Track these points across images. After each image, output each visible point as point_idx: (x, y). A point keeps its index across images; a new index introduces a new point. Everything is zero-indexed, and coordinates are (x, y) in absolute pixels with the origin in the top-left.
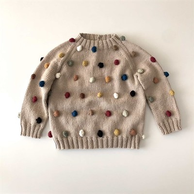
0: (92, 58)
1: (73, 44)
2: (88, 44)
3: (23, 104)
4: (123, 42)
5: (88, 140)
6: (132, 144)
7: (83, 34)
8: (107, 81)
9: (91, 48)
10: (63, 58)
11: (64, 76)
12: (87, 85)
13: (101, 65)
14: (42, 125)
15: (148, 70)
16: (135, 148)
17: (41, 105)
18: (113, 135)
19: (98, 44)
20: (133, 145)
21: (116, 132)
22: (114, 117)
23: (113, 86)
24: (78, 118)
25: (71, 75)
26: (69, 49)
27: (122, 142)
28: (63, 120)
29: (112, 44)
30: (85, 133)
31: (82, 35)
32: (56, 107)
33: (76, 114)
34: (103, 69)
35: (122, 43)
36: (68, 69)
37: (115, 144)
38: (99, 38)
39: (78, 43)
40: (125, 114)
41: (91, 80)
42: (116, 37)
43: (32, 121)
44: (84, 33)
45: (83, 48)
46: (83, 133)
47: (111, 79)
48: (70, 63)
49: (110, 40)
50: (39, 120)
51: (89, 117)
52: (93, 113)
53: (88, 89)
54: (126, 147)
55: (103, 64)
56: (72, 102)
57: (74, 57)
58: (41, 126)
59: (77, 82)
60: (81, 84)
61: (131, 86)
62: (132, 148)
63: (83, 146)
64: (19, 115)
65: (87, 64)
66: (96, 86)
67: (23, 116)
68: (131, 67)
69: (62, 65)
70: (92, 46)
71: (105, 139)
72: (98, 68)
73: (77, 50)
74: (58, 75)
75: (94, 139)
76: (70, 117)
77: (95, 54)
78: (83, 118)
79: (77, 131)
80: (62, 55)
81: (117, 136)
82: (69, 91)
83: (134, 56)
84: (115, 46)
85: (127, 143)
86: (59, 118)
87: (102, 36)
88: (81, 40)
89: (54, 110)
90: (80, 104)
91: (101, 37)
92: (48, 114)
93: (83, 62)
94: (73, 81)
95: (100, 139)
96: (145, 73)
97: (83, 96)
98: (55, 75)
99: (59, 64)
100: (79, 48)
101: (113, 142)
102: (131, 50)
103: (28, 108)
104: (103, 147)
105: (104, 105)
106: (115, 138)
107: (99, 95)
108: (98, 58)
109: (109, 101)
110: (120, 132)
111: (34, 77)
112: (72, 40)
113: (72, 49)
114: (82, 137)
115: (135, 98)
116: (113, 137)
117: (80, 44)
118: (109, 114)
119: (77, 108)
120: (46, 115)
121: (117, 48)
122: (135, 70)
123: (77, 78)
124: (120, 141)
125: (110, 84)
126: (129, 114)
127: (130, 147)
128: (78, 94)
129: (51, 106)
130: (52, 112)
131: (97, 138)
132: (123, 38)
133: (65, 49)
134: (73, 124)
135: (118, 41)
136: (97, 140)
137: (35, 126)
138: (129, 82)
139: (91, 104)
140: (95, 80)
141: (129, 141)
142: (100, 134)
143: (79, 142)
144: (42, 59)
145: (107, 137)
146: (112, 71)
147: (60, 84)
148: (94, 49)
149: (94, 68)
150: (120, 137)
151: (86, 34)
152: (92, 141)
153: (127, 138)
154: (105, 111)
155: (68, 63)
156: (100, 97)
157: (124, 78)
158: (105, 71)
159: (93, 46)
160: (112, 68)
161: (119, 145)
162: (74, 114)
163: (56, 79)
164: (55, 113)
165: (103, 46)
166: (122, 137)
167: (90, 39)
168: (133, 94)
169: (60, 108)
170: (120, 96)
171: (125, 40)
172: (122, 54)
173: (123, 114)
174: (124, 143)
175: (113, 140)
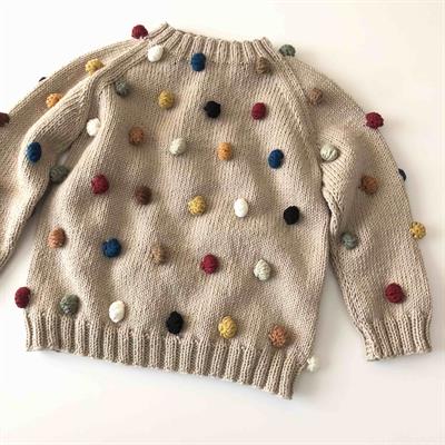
0: (193, 89)
5: (135, 336)
6: (270, 376)
16: (276, 391)
18: (215, 336)
19: (214, 47)
20: (271, 380)
21: (225, 327)
22: (226, 278)
23: (236, 175)
24: (116, 264)
27: (240, 361)
29: (255, 53)
34: (217, 123)
37: (215, 362)
39: (155, 41)
40: (260, 271)
41: (175, 146)
54: (250, 382)
57: (133, 74)
62: (266, 389)
63: (116, 354)
65: (173, 103)
68: (302, 130)
71: (186, 340)
73: (146, 59)
75: (153, 337)
77: (200, 76)
81: (227, 342)
85: (253, 370)
93: (162, 97)
95: (170, 339)
101: (209, 357)
104: (176, 367)
105: (200, 235)
106: (220, 345)
108: (206, 85)
110: (238, 329)
113: (134, 54)
114: (116, 326)
116: (212, 342)
117: (160, 43)
118: (212, 265)
121: (267, 68)
122: (313, 143)
124: (232, 358)
127: (262, 386)
131: (163, 335)
136: (163, 343)
140: (187, 148)
141: (262, 364)
142: (176, 323)
143: (106, 340)
145: (194, 338)
149: (188, 113)
150: (234, 345)
152: (147, 342)
153: (259, 350)
158: (222, 129)
159: (196, 52)
161: (228, 370)
166: (242, 345)
172: (281, 91)
173: (256, 272)
174: (245, 367)
175: (212, 349)
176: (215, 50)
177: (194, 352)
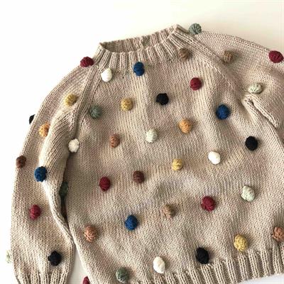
0: (140, 88)
1: (90, 70)
2: (122, 60)
3: (13, 229)
4: (198, 37)
5: (179, 277)
7: (106, 43)
8: (184, 129)
9: (131, 69)
10: (76, 105)
11: (86, 143)
12: (142, 149)
13: (163, 99)
14: (64, 267)
15: (271, 83)
17: (53, 221)
18: (234, 253)
19: (145, 54)
21: (239, 244)
22: (225, 210)
23: (201, 137)
24: (142, 232)
25: (104, 138)
26: (84, 83)
27: (260, 263)
28: (107, 243)
29: (175, 48)
30: (167, 264)
31: (105, 46)
32: (85, 218)
33: (133, 222)
34: (170, 107)
35: (195, 39)
36: (91, 126)
37: (243, 271)
38: (143, 43)
39: (101, 65)
40: (247, 195)
41: (150, 136)
42: (180, 29)
43: (41, 264)
44: (109, 40)
45: (114, 73)
46: (163, 263)
47: (192, 124)
48: (95, 112)
49: (168, 40)
50: (56, 258)
51: (166, 222)
52: (174, 211)
53: (148, 160)
54: (273, 272)
55: (165, 94)
56: (118, 198)
57: (98, 96)
58: (64, 270)
59: (120, 148)
60: (130, 152)
61: (243, 127)
64: (8, 256)
65: (131, 104)
66: (164, 148)
67: (17, 256)
68: (230, 84)
69: (77, 120)
70: (132, 63)
71: (216, 265)
72: (159, 106)
73: (101, 81)
74: (74, 146)
75: (191, 271)
76: (123, 233)
77: (144, 78)
78: (153, 229)
79: (147, 262)
80: (73, 100)
81: (244, 253)
82: (107, 173)
83: (231, 60)
84: (184, 50)
85: (271, 263)
86: (99, 242)
87: (149, 37)
88: (105, 57)
89: (82, 227)
90: (138, 197)
91: (146, 40)
92: (72, 239)
93: (123, 103)
94: (109, 149)
95: (205, 269)
96: (267, 91)
97: (140, 177)
98: (67, 146)
99: (71, 120)
100: (106, 75)
101: (237, 268)
102: (220, 50)
103: (24, 235)
105: (193, 186)
106: (241, 258)
107: (175, 165)
108: (152, 85)
109: (202, 175)
110: (249, 241)
111: (22, 162)
112: (87, 62)
113: (92, 81)
114: (162, 275)
115: (259, 152)
116: (235, 257)
117: (106, 66)
118: (210, 203)
119: (134, 207)
120: (68, 241)
121: (188, 54)
122: (240, 90)
123: (118, 140)
124: (254, 263)
125: (194, 136)
126: (256, 191)
128: (128, 177)
129: (74, 219)
130: (80, 233)
131: (197, 268)
132: (197, 29)
133: (77, 85)
134: (133, 249)
135: (186, 38)
136: (200, 273)
137: (49, 274)
138: (235, 120)
139: (162, 191)
140: (159, 134)
141: (275, 257)
142: (203, 256)
144: (32, 118)
145: (221, 261)
146: (189, 104)
147: (83, 163)
148: (140, 69)
149: (149, 109)
150: (251, 252)
151: (114, 43)
152: (189, 277)
153: (269, 249)
154: (200, 200)
155: (89, 112)
156: (180, 169)
157: (221, 113)
158: (176, 110)
159: (134, 63)
160: (188, 100)
161: (254, 272)
162: (130, 224)
163: (72, 155)
164: (87, 233)
165: (158, 58)
166: (256, 252)
167: (124, 50)
168: (253, 143)
169: (94, 218)
170: (223, 156)
171: (200, 31)
172: (204, 63)
173: (244, 196)
174: (265, 265)
175: (237, 263)
176: (147, 56)
177: (225, 269)
